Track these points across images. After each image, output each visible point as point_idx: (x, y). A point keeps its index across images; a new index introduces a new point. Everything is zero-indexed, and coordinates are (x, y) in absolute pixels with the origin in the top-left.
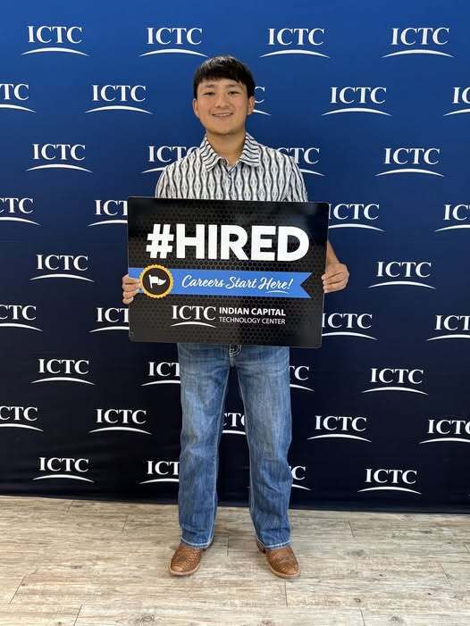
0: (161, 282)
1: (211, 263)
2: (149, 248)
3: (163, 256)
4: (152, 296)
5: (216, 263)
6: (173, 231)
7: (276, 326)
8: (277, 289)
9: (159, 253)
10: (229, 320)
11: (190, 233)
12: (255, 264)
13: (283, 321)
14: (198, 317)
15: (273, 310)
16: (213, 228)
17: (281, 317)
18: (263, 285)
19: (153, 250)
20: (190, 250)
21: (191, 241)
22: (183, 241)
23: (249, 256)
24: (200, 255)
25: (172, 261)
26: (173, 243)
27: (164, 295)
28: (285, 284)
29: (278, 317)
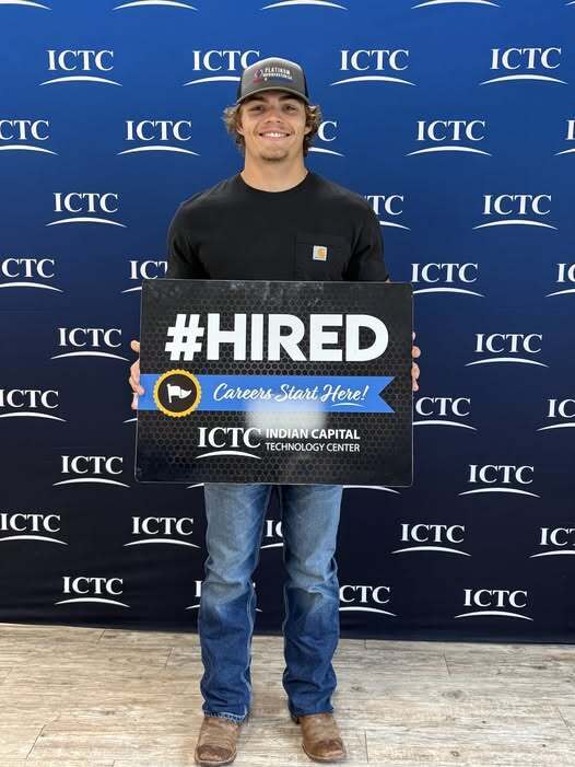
0: (185, 394)
1: (254, 366)
2: (169, 347)
3: (189, 357)
4: (170, 414)
5: (261, 366)
6: (203, 323)
7: (346, 454)
8: (346, 401)
9: (182, 354)
10: (279, 447)
11: (227, 325)
12: (315, 367)
13: (357, 447)
14: (235, 444)
15: (342, 431)
16: (257, 319)
17: (354, 441)
18: (327, 395)
19: (174, 349)
20: (227, 349)
21: (227, 337)
22: (216, 337)
23: (308, 356)
24: (239, 355)
25: (200, 364)
26: (203, 340)
27: (188, 412)
28: (358, 393)
29: (349, 441)
